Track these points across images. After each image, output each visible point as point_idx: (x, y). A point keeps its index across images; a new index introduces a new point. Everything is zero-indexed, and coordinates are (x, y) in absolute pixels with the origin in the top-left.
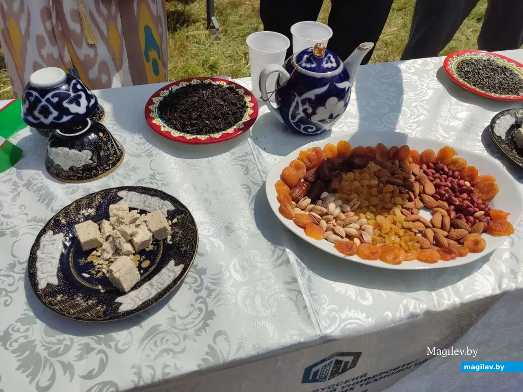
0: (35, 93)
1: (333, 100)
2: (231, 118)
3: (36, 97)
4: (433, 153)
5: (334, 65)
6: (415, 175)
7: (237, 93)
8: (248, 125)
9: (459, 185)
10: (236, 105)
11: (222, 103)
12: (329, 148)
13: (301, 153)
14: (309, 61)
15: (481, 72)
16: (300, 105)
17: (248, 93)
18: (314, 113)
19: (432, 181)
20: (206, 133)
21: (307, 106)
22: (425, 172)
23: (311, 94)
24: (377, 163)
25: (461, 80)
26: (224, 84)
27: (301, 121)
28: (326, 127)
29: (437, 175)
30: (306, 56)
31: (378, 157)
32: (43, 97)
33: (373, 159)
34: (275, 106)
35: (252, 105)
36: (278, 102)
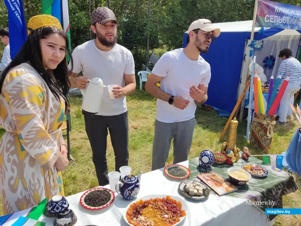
0: (54, 204)
1: (136, 188)
2: (107, 199)
3: (55, 204)
4: (165, 198)
5: (134, 179)
6: (162, 205)
7: (107, 191)
8: (113, 200)
9: (173, 206)
10: (108, 195)
11: (104, 195)
12: (138, 202)
13: (130, 205)
14: (128, 179)
15: (174, 171)
16: (127, 191)
17: (110, 190)
18: (131, 193)
19: (166, 206)
20: (101, 205)
21: (129, 191)
22: (164, 204)
23: (130, 188)
24: (151, 204)
25: (169, 175)
26: (102, 189)
27: (128, 196)
28: (135, 196)
29: (167, 204)
30: (127, 178)
31: (151, 202)
32: (57, 204)
33: (150, 203)
34: (119, 193)
35: (113, 194)
36: (120, 191)
